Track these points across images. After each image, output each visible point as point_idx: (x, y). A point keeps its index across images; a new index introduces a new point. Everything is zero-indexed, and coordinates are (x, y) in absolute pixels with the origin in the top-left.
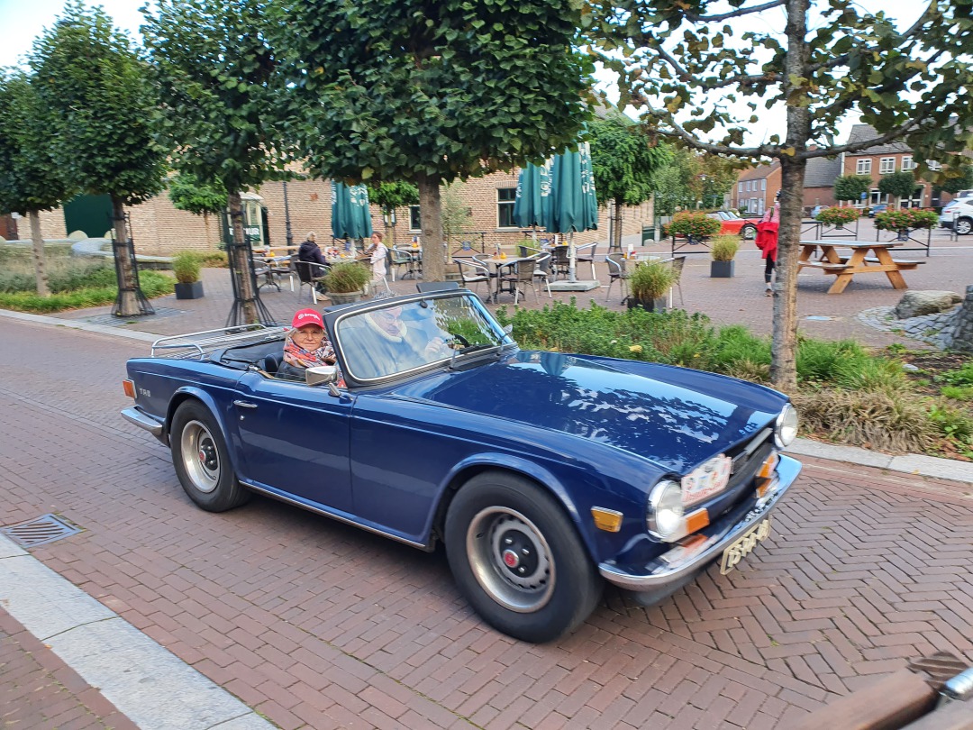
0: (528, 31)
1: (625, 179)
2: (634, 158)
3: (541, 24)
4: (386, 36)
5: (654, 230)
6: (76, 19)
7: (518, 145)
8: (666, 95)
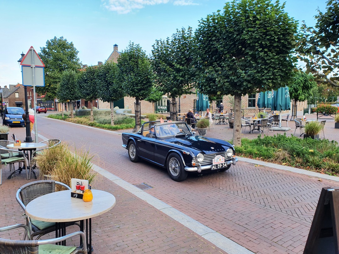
0: (276, 51)
1: (299, 92)
2: (302, 85)
3: (280, 48)
4: (228, 53)
5: (308, 110)
6: (132, 48)
7: (271, 85)
8: (324, 69)
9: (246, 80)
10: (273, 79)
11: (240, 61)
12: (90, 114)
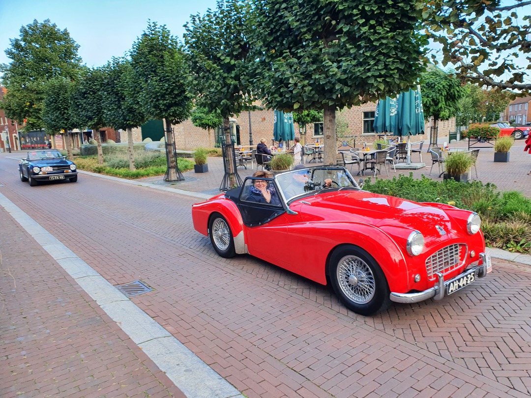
0: (390, 23)
1: (440, 105)
2: (446, 93)
3: (397, 19)
4: (309, 31)
5: (456, 134)
6: (153, 32)
7: (382, 87)
8: (473, 55)
9: (340, 81)
10: (385, 76)
11: (330, 47)
12: (97, 153)
